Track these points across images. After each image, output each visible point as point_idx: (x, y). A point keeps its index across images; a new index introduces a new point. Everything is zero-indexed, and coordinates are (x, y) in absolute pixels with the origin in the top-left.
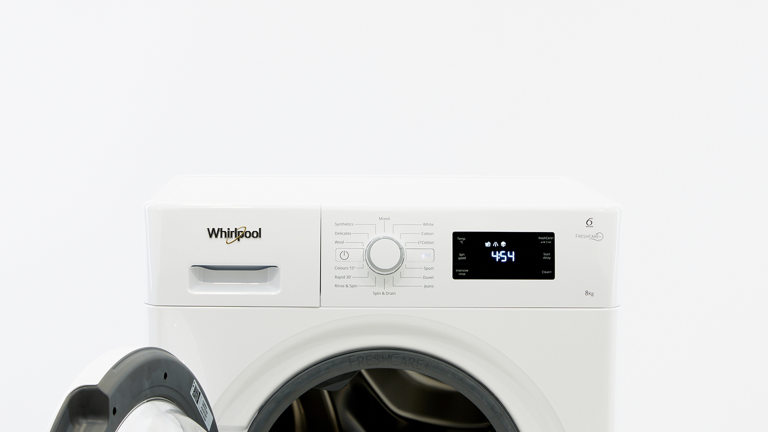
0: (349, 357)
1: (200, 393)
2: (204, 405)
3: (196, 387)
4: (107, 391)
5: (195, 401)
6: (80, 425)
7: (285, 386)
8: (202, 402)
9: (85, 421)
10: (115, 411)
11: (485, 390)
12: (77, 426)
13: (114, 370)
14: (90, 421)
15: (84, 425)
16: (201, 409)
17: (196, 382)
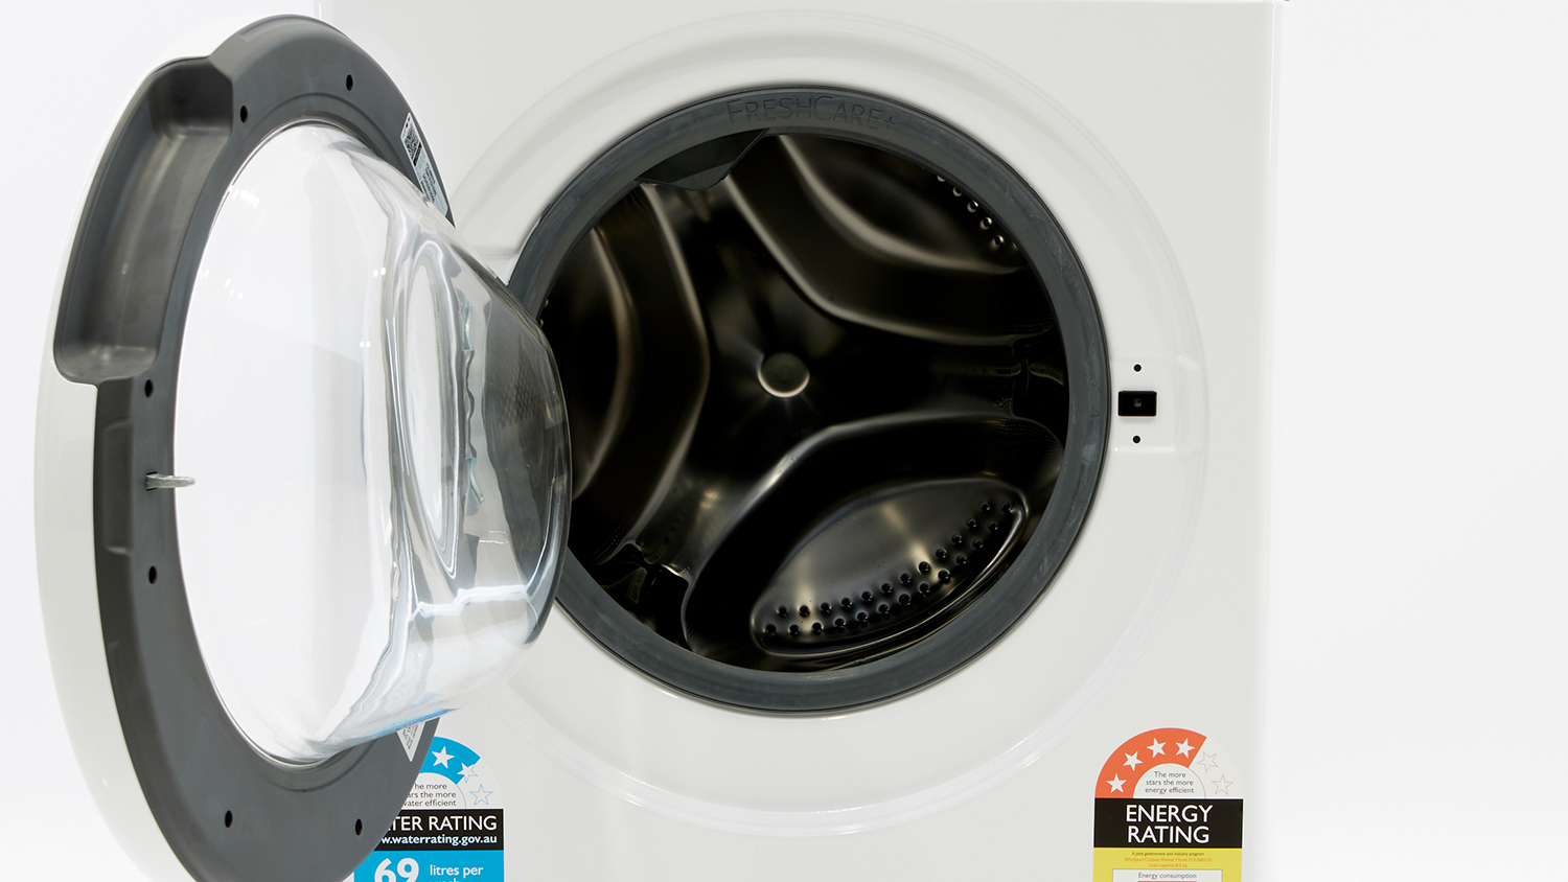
0: (728, 102)
1: (420, 146)
2: (428, 173)
3: (411, 131)
4: (228, 69)
5: (410, 157)
6: (171, 136)
7: (596, 163)
8: (425, 167)
9: (182, 129)
10: (244, 114)
11: (1009, 173)
12: (165, 139)
13: (242, 37)
14: (191, 128)
15: (181, 137)
16: (422, 179)
17: (411, 119)
